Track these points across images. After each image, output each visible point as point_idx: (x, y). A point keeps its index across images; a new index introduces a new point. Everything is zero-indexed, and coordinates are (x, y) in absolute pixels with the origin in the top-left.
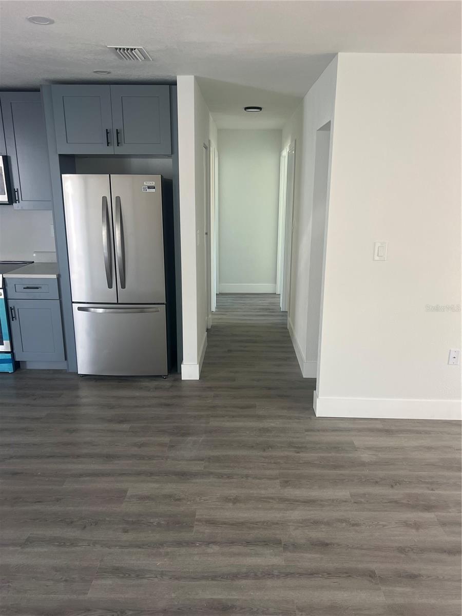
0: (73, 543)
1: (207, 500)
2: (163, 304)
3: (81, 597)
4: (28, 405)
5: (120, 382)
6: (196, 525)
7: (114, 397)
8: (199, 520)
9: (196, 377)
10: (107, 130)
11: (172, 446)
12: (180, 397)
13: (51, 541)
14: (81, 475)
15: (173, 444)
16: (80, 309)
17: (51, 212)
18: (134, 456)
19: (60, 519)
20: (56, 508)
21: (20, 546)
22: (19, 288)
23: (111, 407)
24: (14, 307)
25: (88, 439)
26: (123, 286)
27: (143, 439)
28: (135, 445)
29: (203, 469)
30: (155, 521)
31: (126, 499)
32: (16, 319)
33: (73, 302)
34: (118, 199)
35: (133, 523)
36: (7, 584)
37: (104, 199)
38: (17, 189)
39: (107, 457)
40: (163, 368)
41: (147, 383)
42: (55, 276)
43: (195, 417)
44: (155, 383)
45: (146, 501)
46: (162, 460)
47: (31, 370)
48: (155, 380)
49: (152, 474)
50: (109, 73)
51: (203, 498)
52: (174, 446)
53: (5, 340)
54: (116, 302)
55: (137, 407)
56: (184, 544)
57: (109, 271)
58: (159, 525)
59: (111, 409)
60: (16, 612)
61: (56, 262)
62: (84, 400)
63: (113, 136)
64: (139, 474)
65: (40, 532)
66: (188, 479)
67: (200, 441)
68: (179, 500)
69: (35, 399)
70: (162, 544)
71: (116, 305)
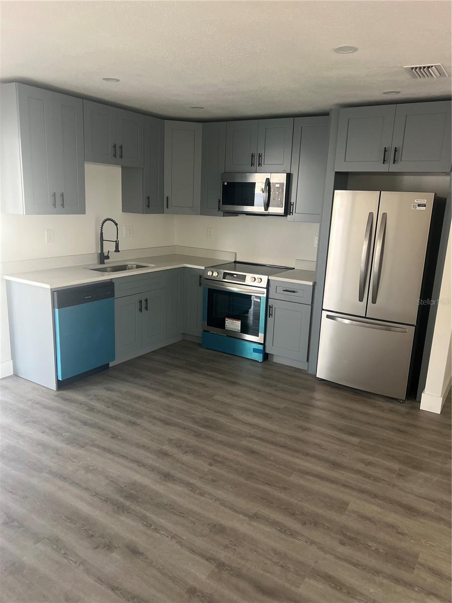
0: (293, 534)
1: (433, 546)
2: (413, 325)
3: (293, 588)
4: (270, 394)
5: (355, 395)
6: (417, 568)
7: (346, 408)
8: (422, 565)
9: (437, 410)
10: (385, 148)
11: (401, 475)
12: (415, 426)
13: (274, 524)
14: (308, 473)
15: (402, 474)
16: (328, 317)
17: (319, 224)
18: (358, 472)
19: (284, 507)
20: (283, 495)
21: (249, 517)
22: (280, 290)
23: (343, 417)
24: (272, 306)
25: (317, 441)
26: (374, 301)
27: (371, 458)
28: (362, 461)
29: (433, 511)
30: (374, 545)
31: (346, 512)
32: (272, 316)
33: (324, 310)
34: (385, 215)
35: (351, 539)
36: (234, 547)
37: (371, 214)
38: (293, 203)
39: (333, 464)
40: (402, 393)
41: (382, 403)
42: (311, 283)
43: (430, 452)
44: (389, 405)
45: (367, 522)
46: (388, 486)
47: (276, 363)
48: (391, 402)
49: (376, 496)
50: (398, 92)
51: (429, 543)
52: (403, 476)
53: (261, 333)
54: (364, 316)
55: (368, 423)
56: (401, 583)
57: (363, 284)
58: (377, 551)
59: (343, 418)
60: (237, 575)
61: (315, 270)
62: (319, 403)
63: (391, 154)
64: (363, 491)
65: (265, 511)
66: (415, 516)
67: (434, 480)
68: (402, 534)
69: (276, 391)
70: (377, 572)
71: (364, 319)
